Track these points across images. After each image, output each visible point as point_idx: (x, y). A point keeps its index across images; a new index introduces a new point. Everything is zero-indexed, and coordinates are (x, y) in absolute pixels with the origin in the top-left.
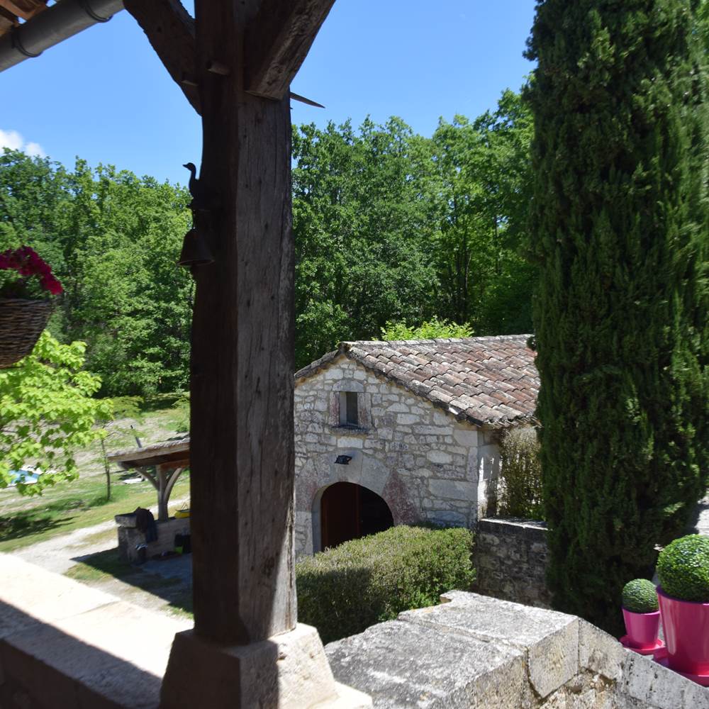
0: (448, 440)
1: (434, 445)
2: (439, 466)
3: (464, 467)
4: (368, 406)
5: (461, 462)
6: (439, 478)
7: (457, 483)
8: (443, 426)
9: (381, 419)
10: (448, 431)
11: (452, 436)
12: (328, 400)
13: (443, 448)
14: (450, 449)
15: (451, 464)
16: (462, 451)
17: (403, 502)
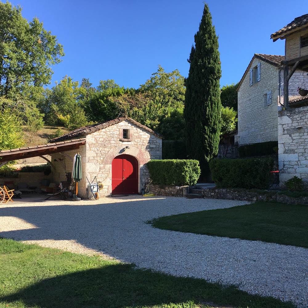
0: (155, 142)
1: (151, 143)
2: (153, 148)
3: (159, 148)
4: (133, 133)
5: (158, 146)
6: (152, 151)
7: (157, 152)
8: (154, 138)
9: (136, 137)
10: (155, 139)
11: (156, 141)
12: (119, 131)
13: (154, 143)
14: (156, 144)
15: (156, 147)
16: (158, 144)
17: (143, 158)
